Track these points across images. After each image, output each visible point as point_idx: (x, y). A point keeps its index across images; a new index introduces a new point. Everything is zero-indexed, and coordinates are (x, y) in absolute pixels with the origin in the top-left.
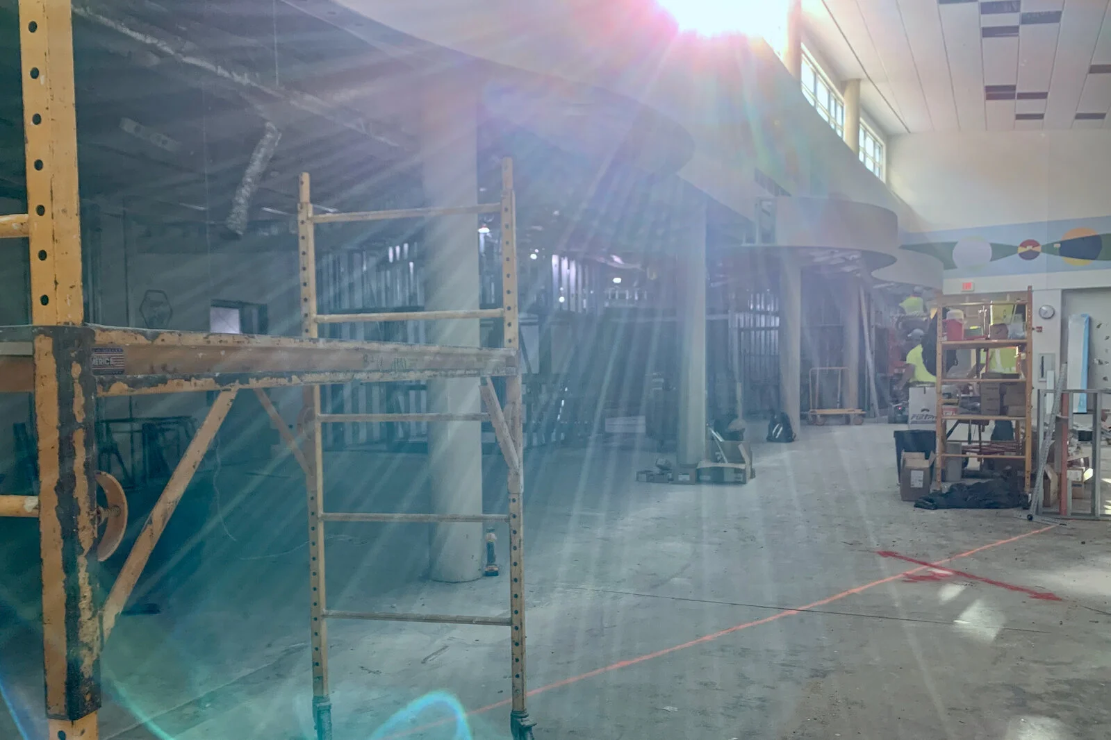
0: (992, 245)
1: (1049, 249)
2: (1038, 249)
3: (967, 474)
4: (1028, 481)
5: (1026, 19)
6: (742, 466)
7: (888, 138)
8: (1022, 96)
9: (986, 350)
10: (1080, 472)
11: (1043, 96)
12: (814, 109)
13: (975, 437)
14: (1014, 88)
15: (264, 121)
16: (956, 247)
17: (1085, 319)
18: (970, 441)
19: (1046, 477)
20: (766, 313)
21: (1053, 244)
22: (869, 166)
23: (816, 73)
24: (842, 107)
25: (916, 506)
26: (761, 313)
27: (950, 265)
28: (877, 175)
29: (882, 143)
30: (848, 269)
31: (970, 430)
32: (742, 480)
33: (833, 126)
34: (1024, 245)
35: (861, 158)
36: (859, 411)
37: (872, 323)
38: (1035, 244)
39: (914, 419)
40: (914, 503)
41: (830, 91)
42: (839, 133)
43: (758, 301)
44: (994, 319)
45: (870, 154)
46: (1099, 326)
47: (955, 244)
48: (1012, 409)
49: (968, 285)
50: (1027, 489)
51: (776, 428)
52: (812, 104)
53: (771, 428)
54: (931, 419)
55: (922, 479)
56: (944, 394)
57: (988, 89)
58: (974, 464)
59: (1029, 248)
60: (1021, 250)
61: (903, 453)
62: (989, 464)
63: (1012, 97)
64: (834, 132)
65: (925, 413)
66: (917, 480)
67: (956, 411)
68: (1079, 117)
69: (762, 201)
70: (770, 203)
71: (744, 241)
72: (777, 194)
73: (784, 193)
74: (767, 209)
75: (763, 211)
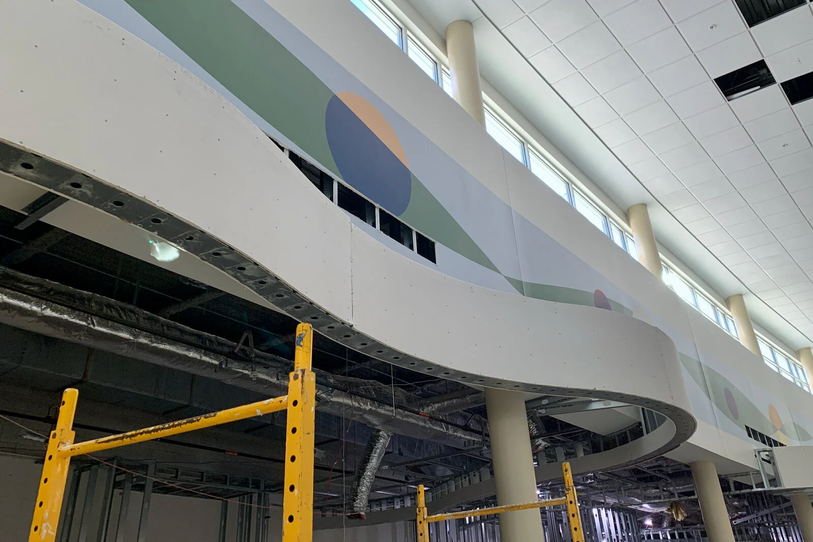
12: (779, 374)
15: (379, 431)
23: (772, 348)
24: (802, 370)
33: (799, 385)
41: (787, 359)
42: (806, 389)
52: (776, 370)
64: (802, 389)
69: (759, 452)
70: (767, 453)
71: (754, 486)
72: (771, 445)
73: (776, 444)
74: (766, 458)
75: (763, 459)
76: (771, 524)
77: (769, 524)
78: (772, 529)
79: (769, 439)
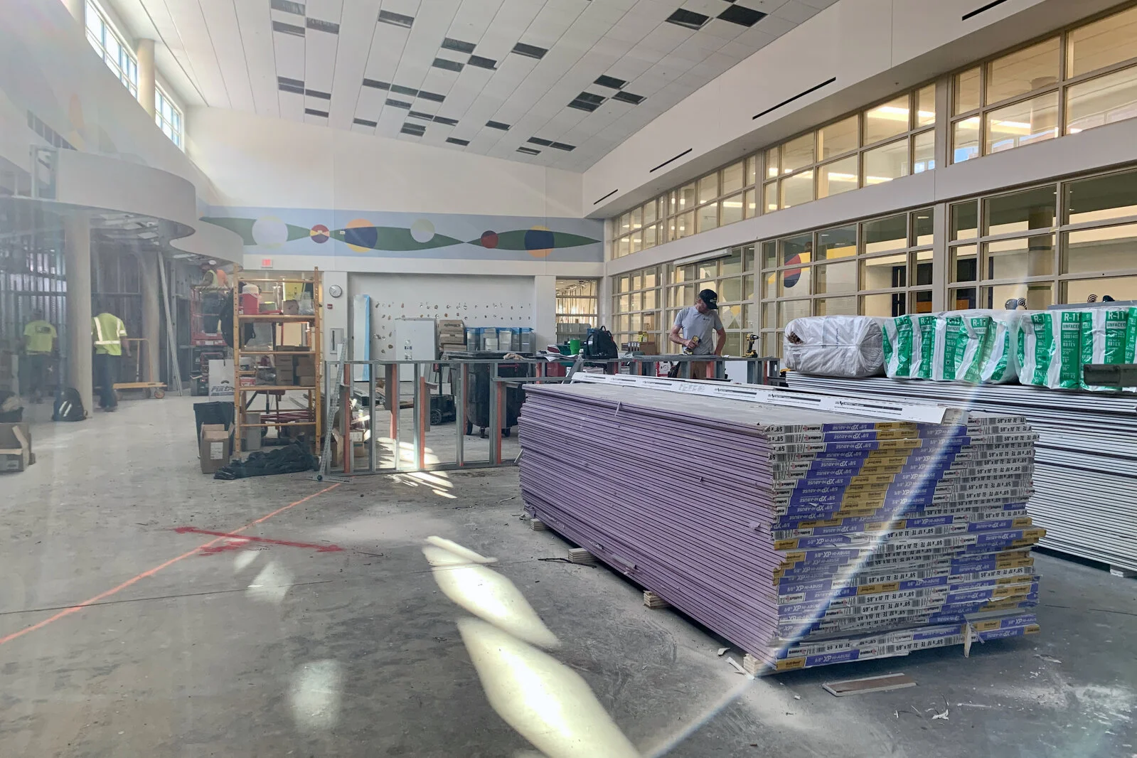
0: (288, 226)
1: (336, 235)
2: (327, 234)
3: (266, 442)
4: (318, 445)
5: (312, 24)
6: (17, 452)
7: (187, 108)
8: (310, 93)
9: (281, 324)
10: (361, 433)
11: (327, 96)
12: (103, 62)
13: (273, 407)
14: (302, 84)
16: (256, 224)
17: (366, 299)
18: (268, 411)
19: (333, 440)
20: (51, 276)
21: (338, 231)
22: (167, 131)
23: (104, 22)
24: (136, 66)
25: (217, 477)
26: (44, 276)
27: (250, 241)
28: (176, 143)
29: (180, 111)
30: (145, 236)
31: (268, 400)
32: (17, 468)
33: (125, 84)
34: (316, 228)
35: (158, 122)
36: (160, 385)
37: (174, 294)
38: (325, 229)
39: (215, 391)
40: (214, 475)
41: (121, 45)
42: (133, 93)
43: (40, 263)
44: (287, 295)
45: (167, 119)
46: (377, 307)
47: (254, 221)
48: (303, 379)
49: (267, 261)
50: (318, 452)
51: (63, 405)
52: (101, 55)
53: (57, 406)
54: (231, 391)
55: (221, 450)
56: (242, 366)
57: (281, 79)
58: (272, 432)
59: (320, 232)
60: (313, 233)
61: (203, 425)
62: (285, 432)
63: (301, 91)
64: (127, 90)
65: (225, 384)
66: (217, 451)
67: (253, 382)
68: (357, 121)
69: (37, 150)
70: (48, 154)
71: (16, 191)
72: (57, 146)
73: (66, 145)
74: (44, 159)
75: (40, 161)
76: (32, 249)
77: (29, 249)
78: (32, 255)
79: (58, 137)
